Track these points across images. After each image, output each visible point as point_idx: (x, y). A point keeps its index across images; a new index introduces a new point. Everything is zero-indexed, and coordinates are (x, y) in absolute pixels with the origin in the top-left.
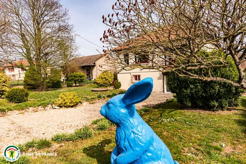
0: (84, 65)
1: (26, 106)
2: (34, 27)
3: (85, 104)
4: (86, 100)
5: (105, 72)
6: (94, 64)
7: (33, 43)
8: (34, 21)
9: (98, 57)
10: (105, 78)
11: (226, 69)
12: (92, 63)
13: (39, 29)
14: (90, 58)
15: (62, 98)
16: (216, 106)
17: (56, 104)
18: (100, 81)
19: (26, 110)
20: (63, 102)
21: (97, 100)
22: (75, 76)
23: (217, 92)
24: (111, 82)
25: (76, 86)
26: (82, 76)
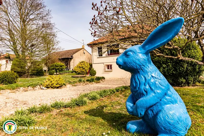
0: (63, 57)
1: (17, 86)
2: (21, 24)
3: (68, 86)
4: (69, 83)
5: (82, 62)
6: (72, 56)
7: (20, 37)
8: (21, 19)
9: (75, 51)
10: (82, 67)
11: (192, 51)
12: (70, 56)
13: (25, 26)
14: (68, 52)
15: (49, 80)
16: (184, 82)
17: (44, 85)
18: (78, 70)
19: (17, 90)
20: (50, 84)
21: (78, 83)
22: (56, 66)
23: (185, 70)
24: (87, 71)
25: (57, 74)
26: (62, 66)
